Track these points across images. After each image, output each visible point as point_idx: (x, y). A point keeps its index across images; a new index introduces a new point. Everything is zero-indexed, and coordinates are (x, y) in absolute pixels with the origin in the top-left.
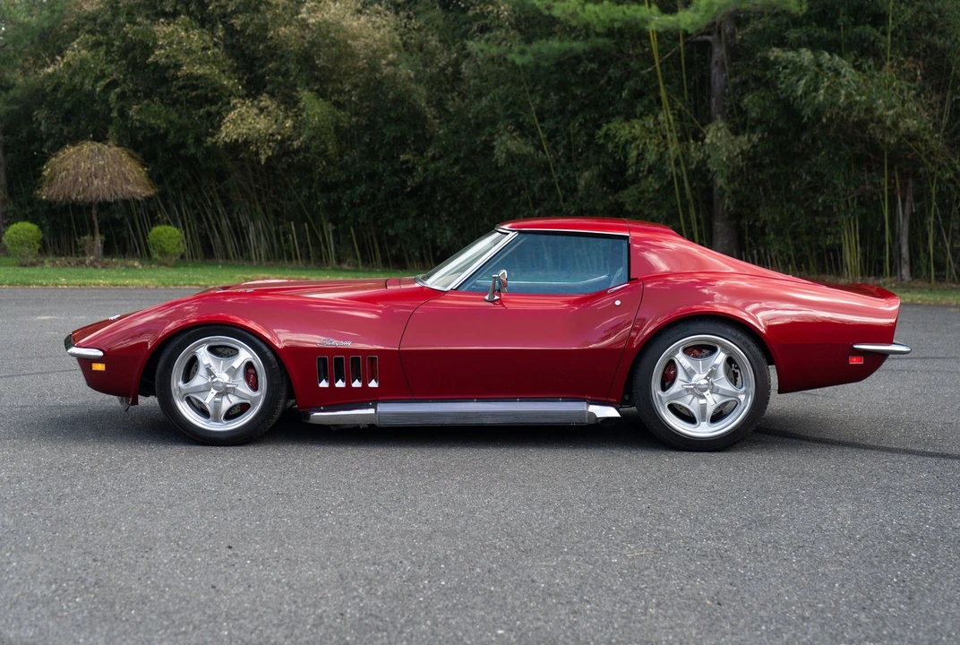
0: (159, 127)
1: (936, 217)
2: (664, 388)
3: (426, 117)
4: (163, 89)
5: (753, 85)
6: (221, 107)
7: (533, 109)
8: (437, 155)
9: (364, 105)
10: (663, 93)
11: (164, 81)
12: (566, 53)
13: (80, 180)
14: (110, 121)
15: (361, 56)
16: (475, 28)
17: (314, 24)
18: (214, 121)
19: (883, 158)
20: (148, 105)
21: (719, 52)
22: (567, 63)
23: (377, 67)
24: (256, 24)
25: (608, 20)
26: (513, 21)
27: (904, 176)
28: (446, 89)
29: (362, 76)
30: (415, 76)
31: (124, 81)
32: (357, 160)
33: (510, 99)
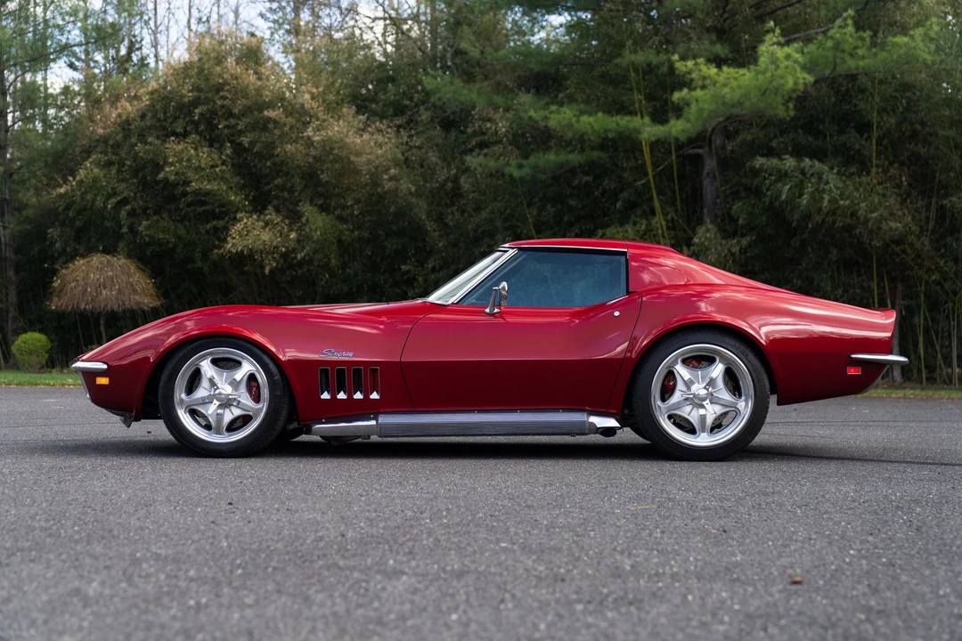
0: (168, 242)
1: (925, 319)
2: (663, 399)
3: (427, 231)
4: (172, 206)
5: (743, 194)
6: (227, 222)
7: (530, 220)
8: (437, 267)
9: (366, 219)
10: (657, 204)
11: (173, 198)
12: (562, 165)
13: (89, 290)
14: (120, 237)
15: (364, 172)
16: (474, 143)
17: (318, 142)
18: (220, 235)
19: (872, 263)
20: (157, 221)
21: (710, 164)
22: (563, 175)
23: (379, 182)
24: (263, 142)
25: (602, 131)
26: (511, 137)
27: (893, 280)
28: (446, 204)
29: (364, 191)
30: (416, 191)
31: (135, 199)
32: (360, 272)
33: (508, 211)
